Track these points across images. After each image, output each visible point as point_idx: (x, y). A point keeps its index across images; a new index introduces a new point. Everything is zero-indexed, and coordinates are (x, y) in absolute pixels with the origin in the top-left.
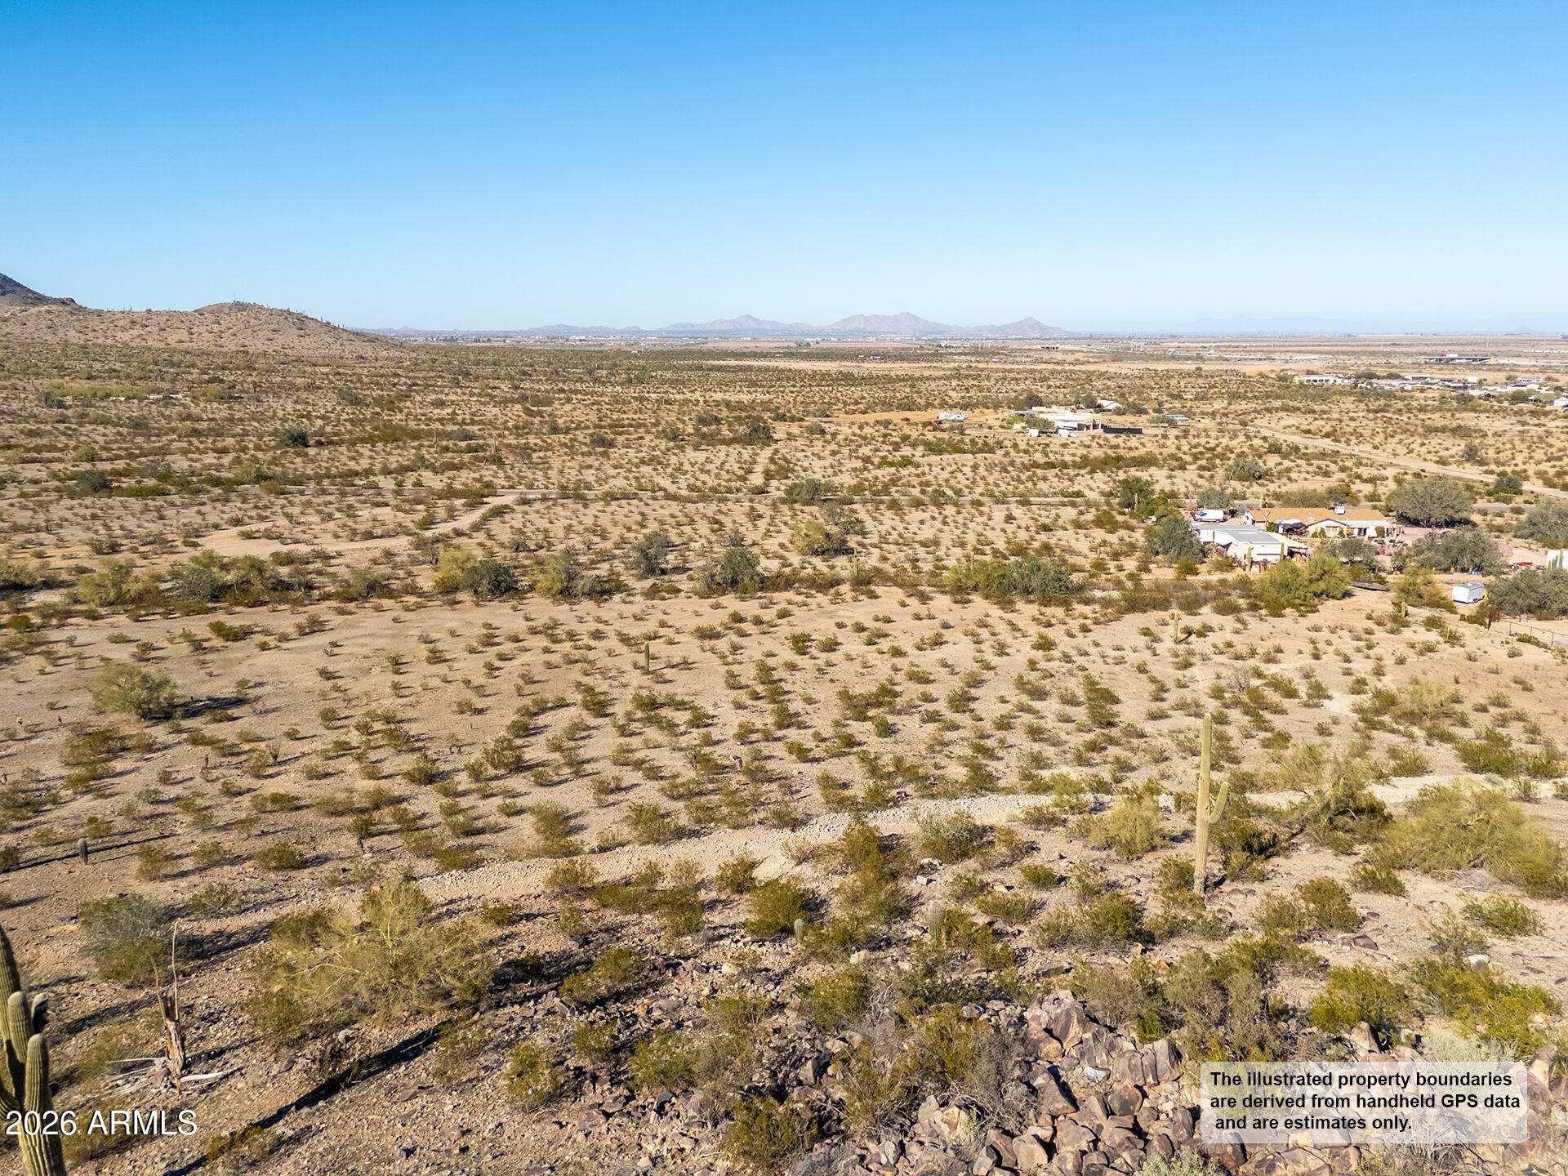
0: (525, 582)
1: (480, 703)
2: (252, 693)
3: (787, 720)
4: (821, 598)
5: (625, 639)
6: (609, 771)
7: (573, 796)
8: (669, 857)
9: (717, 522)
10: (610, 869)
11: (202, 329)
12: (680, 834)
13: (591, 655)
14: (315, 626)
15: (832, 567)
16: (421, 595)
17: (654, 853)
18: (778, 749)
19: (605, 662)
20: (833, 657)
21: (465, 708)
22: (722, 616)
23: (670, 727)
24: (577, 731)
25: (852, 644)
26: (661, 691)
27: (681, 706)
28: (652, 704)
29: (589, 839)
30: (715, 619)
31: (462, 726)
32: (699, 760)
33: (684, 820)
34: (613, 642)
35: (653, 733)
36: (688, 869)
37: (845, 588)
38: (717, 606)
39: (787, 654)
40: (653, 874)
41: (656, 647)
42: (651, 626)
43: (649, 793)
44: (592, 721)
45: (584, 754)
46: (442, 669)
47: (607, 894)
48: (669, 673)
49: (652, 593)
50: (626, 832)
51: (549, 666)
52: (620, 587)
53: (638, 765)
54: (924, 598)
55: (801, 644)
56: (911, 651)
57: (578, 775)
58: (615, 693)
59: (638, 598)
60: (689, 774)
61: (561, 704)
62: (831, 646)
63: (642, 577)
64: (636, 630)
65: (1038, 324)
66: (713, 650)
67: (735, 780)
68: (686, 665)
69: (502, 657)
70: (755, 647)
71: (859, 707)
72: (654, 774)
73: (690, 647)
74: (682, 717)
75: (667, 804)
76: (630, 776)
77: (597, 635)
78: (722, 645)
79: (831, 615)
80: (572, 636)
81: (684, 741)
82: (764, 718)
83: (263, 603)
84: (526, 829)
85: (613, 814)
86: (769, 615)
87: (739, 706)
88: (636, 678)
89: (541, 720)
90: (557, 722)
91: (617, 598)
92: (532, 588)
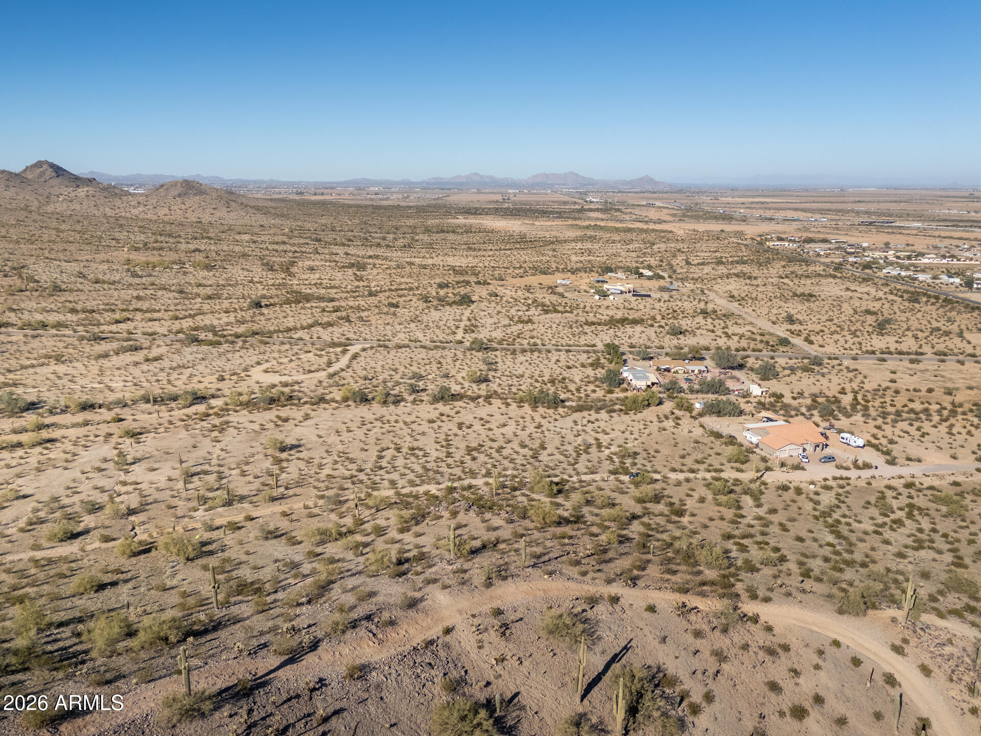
0: (370, 396)
1: (366, 447)
2: (302, 442)
3: (449, 455)
4: (472, 405)
5: (405, 423)
6: (403, 471)
7: (395, 476)
8: (414, 489)
9: (440, 363)
10: (404, 491)
11: (176, 207)
12: (417, 485)
13: (395, 429)
14: (307, 417)
15: (479, 389)
16: (336, 402)
17: (412, 489)
18: (444, 464)
19: (399, 432)
20: (470, 431)
21: (363, 450)
22: (437, 413)
23: (417, 457)
24: (394, 458)
25: (477, 426)
26: (416, 444)
27: (421, 449)
28: (413, 449)
29: (400, 486)
30: (434, 415)
31: (363, 455)
32: (424, 467)
33: (418, 482)
34: (401, 424)
35: (413, 459)
36: (418, 492)
37: (481, 400)
38: (435, 409)
39: (455, 430)
40: (412, 492)
41: (414, 426)
42: (412, 418)
43: (411, 476)
44: (397, 454)
45: (396, 465)
46: (351, 434)
47: (404, 495)
48: (418, 437)
49: (414, 402)
50: (407, 485)
51: (383, 434)
52: (403, 400)
53: (409, 468)
54: (508, 405)
55: (460, 426)
56: (495, 428)
57: (395, 471)
58: (402, 444)
59: (409, 404)
60: (421, 471)
61: (388, 448)
62: (469, 427)
63: (411, 394)
64: (408, 420)
65: (652, 179)
66: (432, 428)
67: (431, 474)
68: (424, 434)
69: (368, 430)
70: (446, 426)
71: (469, 450)
72: (413, 471)
73: (425, 427)
74: (421, 453)
75: (415, 479)
76: (408, 472)
77: (396, 421)
78: (435, 425)
79: (473, 413)
80: (389, 421)
81: (420, 461)
82: (442, 455)
83: (286, 406)
84: (386, 483)
85: (404, 481)
86: (452, 413)
87: (437, 450)
88: (408, 439)
89: (383, 454)
90: (389, 454)
91: (402, 404)
92: (373, 399)
